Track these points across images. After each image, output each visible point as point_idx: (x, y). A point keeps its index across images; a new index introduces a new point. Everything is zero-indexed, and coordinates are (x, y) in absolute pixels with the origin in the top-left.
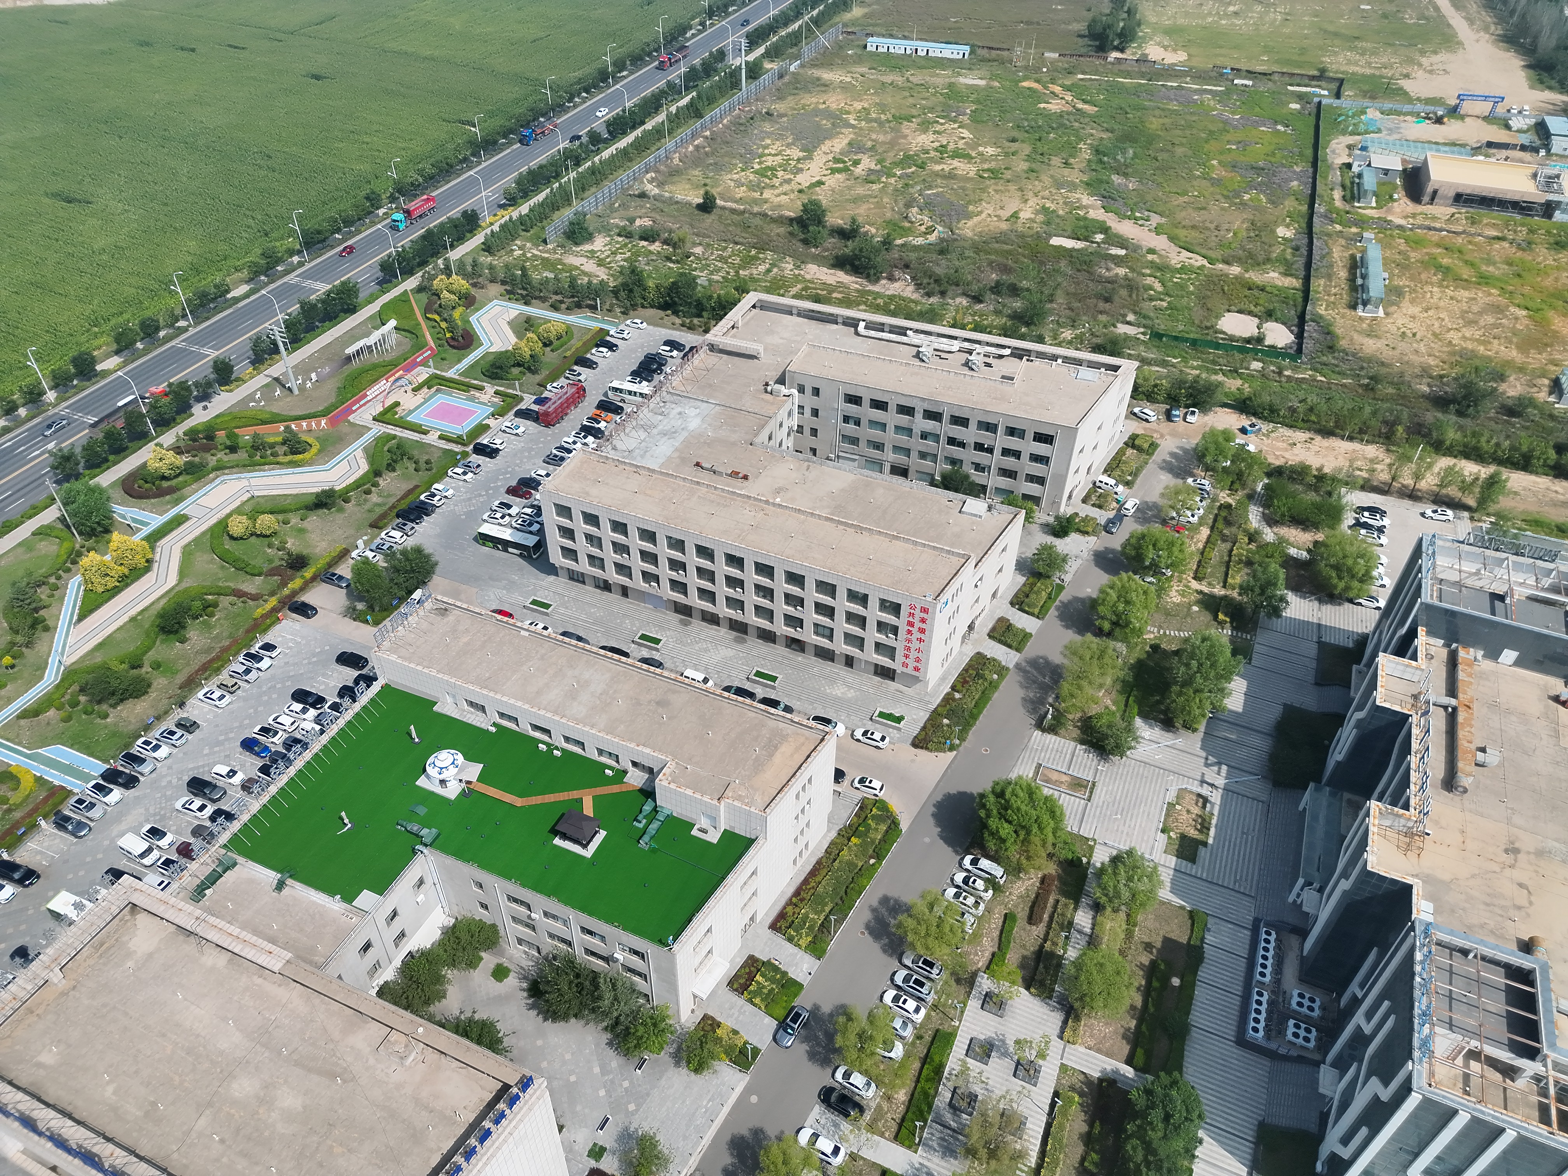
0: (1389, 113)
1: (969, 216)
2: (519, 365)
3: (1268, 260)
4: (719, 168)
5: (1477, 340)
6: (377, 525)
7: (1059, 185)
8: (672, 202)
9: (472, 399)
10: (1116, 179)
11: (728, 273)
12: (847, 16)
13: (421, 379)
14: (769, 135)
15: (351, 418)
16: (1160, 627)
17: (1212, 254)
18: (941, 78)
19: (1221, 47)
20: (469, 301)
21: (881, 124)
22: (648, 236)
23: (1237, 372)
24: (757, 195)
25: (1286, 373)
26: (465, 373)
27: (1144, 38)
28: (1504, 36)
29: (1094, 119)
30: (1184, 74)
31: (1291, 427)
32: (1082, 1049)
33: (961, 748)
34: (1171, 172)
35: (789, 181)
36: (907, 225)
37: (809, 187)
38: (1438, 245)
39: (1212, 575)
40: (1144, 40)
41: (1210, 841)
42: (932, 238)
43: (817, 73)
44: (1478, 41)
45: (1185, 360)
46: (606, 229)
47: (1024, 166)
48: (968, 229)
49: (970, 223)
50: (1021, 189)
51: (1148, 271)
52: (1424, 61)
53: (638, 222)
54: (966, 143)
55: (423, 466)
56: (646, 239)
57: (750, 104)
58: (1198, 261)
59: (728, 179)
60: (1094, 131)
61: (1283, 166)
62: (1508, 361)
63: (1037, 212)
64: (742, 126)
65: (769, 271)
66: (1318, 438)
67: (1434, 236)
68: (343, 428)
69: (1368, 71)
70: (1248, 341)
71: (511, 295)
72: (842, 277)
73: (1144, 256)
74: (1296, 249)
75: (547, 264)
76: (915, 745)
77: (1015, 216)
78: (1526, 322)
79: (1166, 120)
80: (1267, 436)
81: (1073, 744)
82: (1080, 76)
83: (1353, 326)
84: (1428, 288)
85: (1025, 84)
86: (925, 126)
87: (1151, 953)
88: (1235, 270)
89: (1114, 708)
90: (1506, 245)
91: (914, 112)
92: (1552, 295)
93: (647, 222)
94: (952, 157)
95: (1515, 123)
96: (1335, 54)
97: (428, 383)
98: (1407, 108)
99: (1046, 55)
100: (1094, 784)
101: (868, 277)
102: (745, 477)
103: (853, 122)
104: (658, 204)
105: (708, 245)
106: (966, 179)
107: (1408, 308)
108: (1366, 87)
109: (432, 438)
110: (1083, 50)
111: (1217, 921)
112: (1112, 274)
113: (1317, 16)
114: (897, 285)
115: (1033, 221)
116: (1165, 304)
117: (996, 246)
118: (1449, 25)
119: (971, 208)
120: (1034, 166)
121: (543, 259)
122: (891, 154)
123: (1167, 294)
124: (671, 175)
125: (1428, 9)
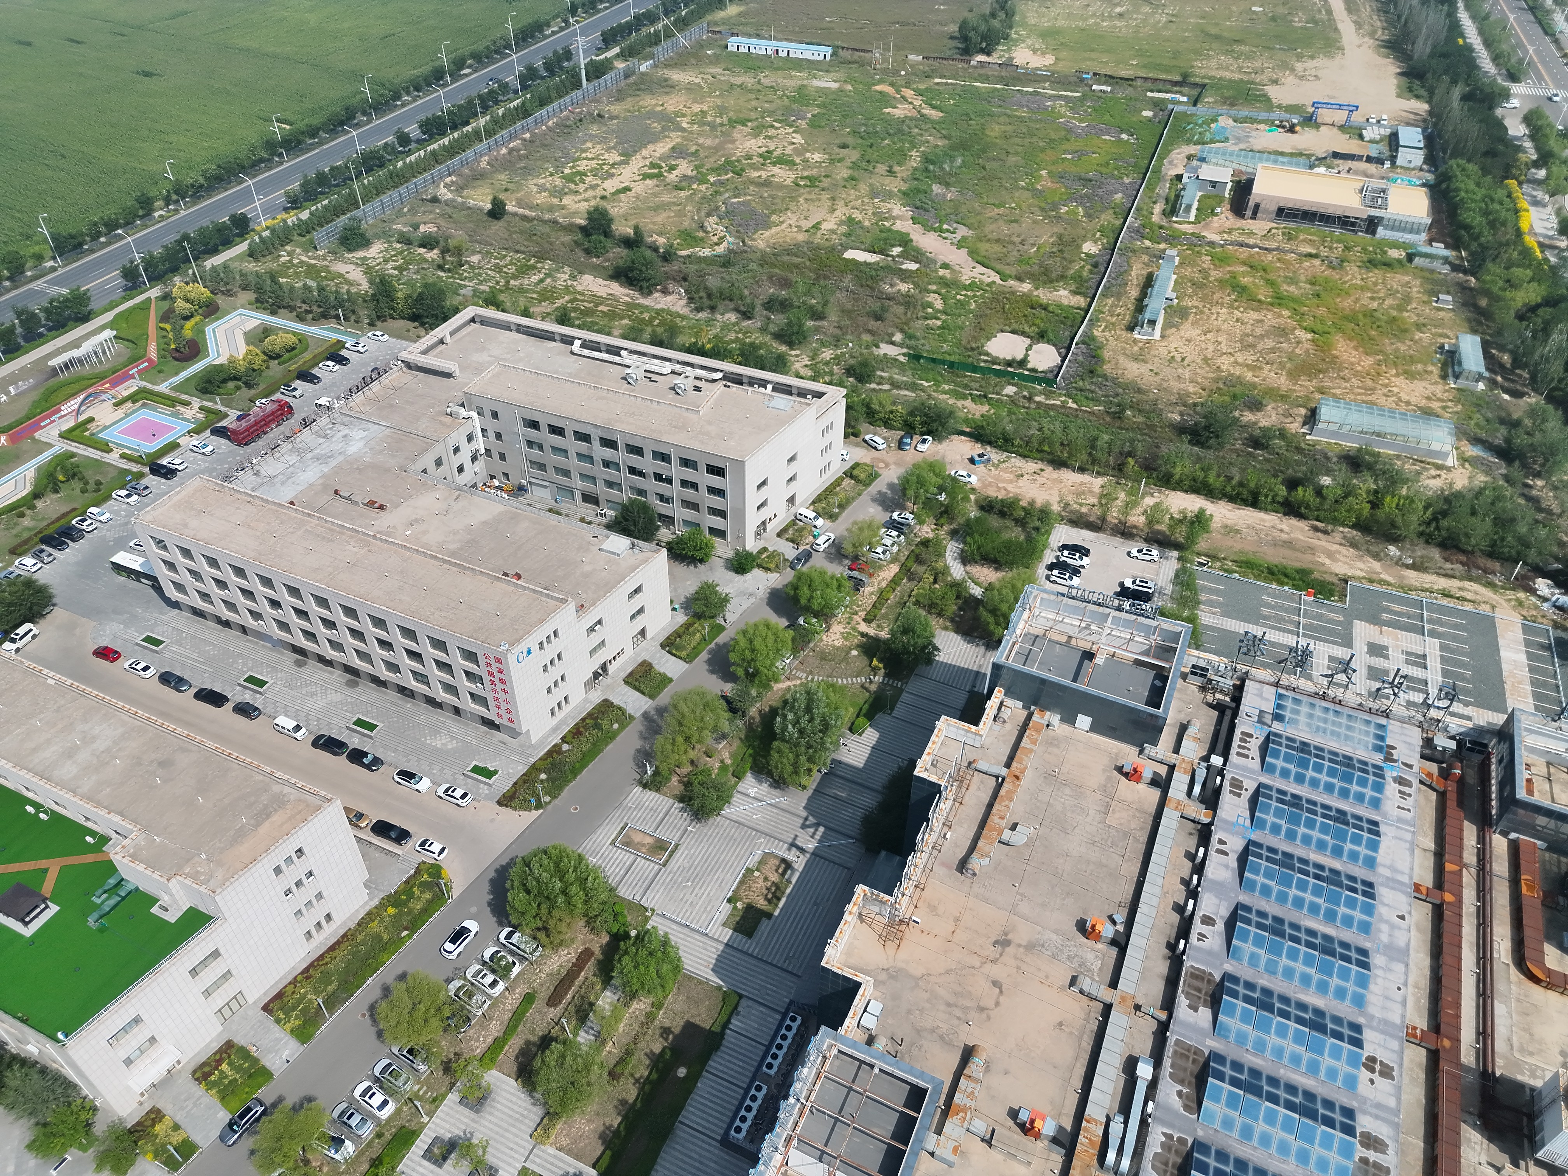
0: (1245, 120)
1: (767, 226)
2: (236, 378)
3: (1062, 277)
4: (527, 172)
5: (1247, 366)
6: (16, 551)
7: (874, 194)
8: (465, 207)
9: (176, 415)
10: (937, 189)
11: (498, 283)
12: (721, 15)
13: (126, 393)
14: (592, 138)
15: (37, 435)
16: (811, 672)
17: (1007, 270)
18: (793, 81)
19: (1092, 50)
20: (210, 310)
21: (713, 126)
22: (428, 243)
23: (985, 396)
24: (556, 201)
25: (1037, 399)
26: (176, 388)
27: (1017, 40)
28: (1389, 41)
29: (936, 125)
30: (1045, 79)
31: (1024, 457)
32: (551, 1150)
33: (550, 807)
34: (996, 182)
35: (593, 187)
36: (701, 234)
37: (613, 194)
38: (1244, 263)
39: (884, 617)
40: (1016, 42)
41: (776, 913)
42: (720, 249)
43: (668, 73)
44: (1359, 46)
45: (937, 384)
46: (386, 235)
47: (845, 173)
48: (762, 240)
49: (767, 234)
50: (833, 199)
51: (934, 287)
52: (1299, 66)
53: (422, 228)
54: (795, 149)
55: (91, 486)
56: (424, 246)
57: (583, 104)
58: (992, 277)
59: (532, 184)
60: (931, 138)
61: (1113, 176)
62: (1272, 389)
63: (841, 223)
64: (566, 129)
65: (542, 281)
66: (1049, 469)
67: (1244, 253)
68: (26, 444)
69: (1237, 76)
70: (1009, 363)
71: (260, 303)
72: (617, 289)
73: (936, 271)
74: (1096, 265)
75: (312, 271)
76: (500, 803)
77: (816, 227)
78: (1307, 345)
79: (1009, 128)
80: (997, 466)
81: (671, 801)
82: (937, 80)
83: (1124, 349)
84: (1218, 308)
85: (878, 88)
86: (757, 132)
87: (666, 1039)
88: (1026, 287)
89: (728, 762)
90: (1317, 262)
91: (753, 115)
92: (1346, 318)
93: (431, 228)
94: (774, 164)
95: (1368, 134)
96: (1209, 57)
97: (133, 398)
98: (1263, 115)
99: (910, 57)
100: (677, 846)
101: (641, 289)
102: (382, 507)
103: (685, 125)
104: (449, 210)
105: (488, 253)
106: (781, 187)
107: (1188, 330)
108: (1227, 93)
109: (113, 457)
110: (948, 53)
111: (750, 1003)
112: (895, 290)
113: (1203, 18)
114: (669, 298)
115: (833, 232)
116: (939, 323)
117: (786, 258)
118: (1336, 30)
119: (774, 218)
120: (856, 174)
121: (309, 266)
122: (712, 160)
123: (944, 312)
124: (475, 179)
125: (1320, 11)
